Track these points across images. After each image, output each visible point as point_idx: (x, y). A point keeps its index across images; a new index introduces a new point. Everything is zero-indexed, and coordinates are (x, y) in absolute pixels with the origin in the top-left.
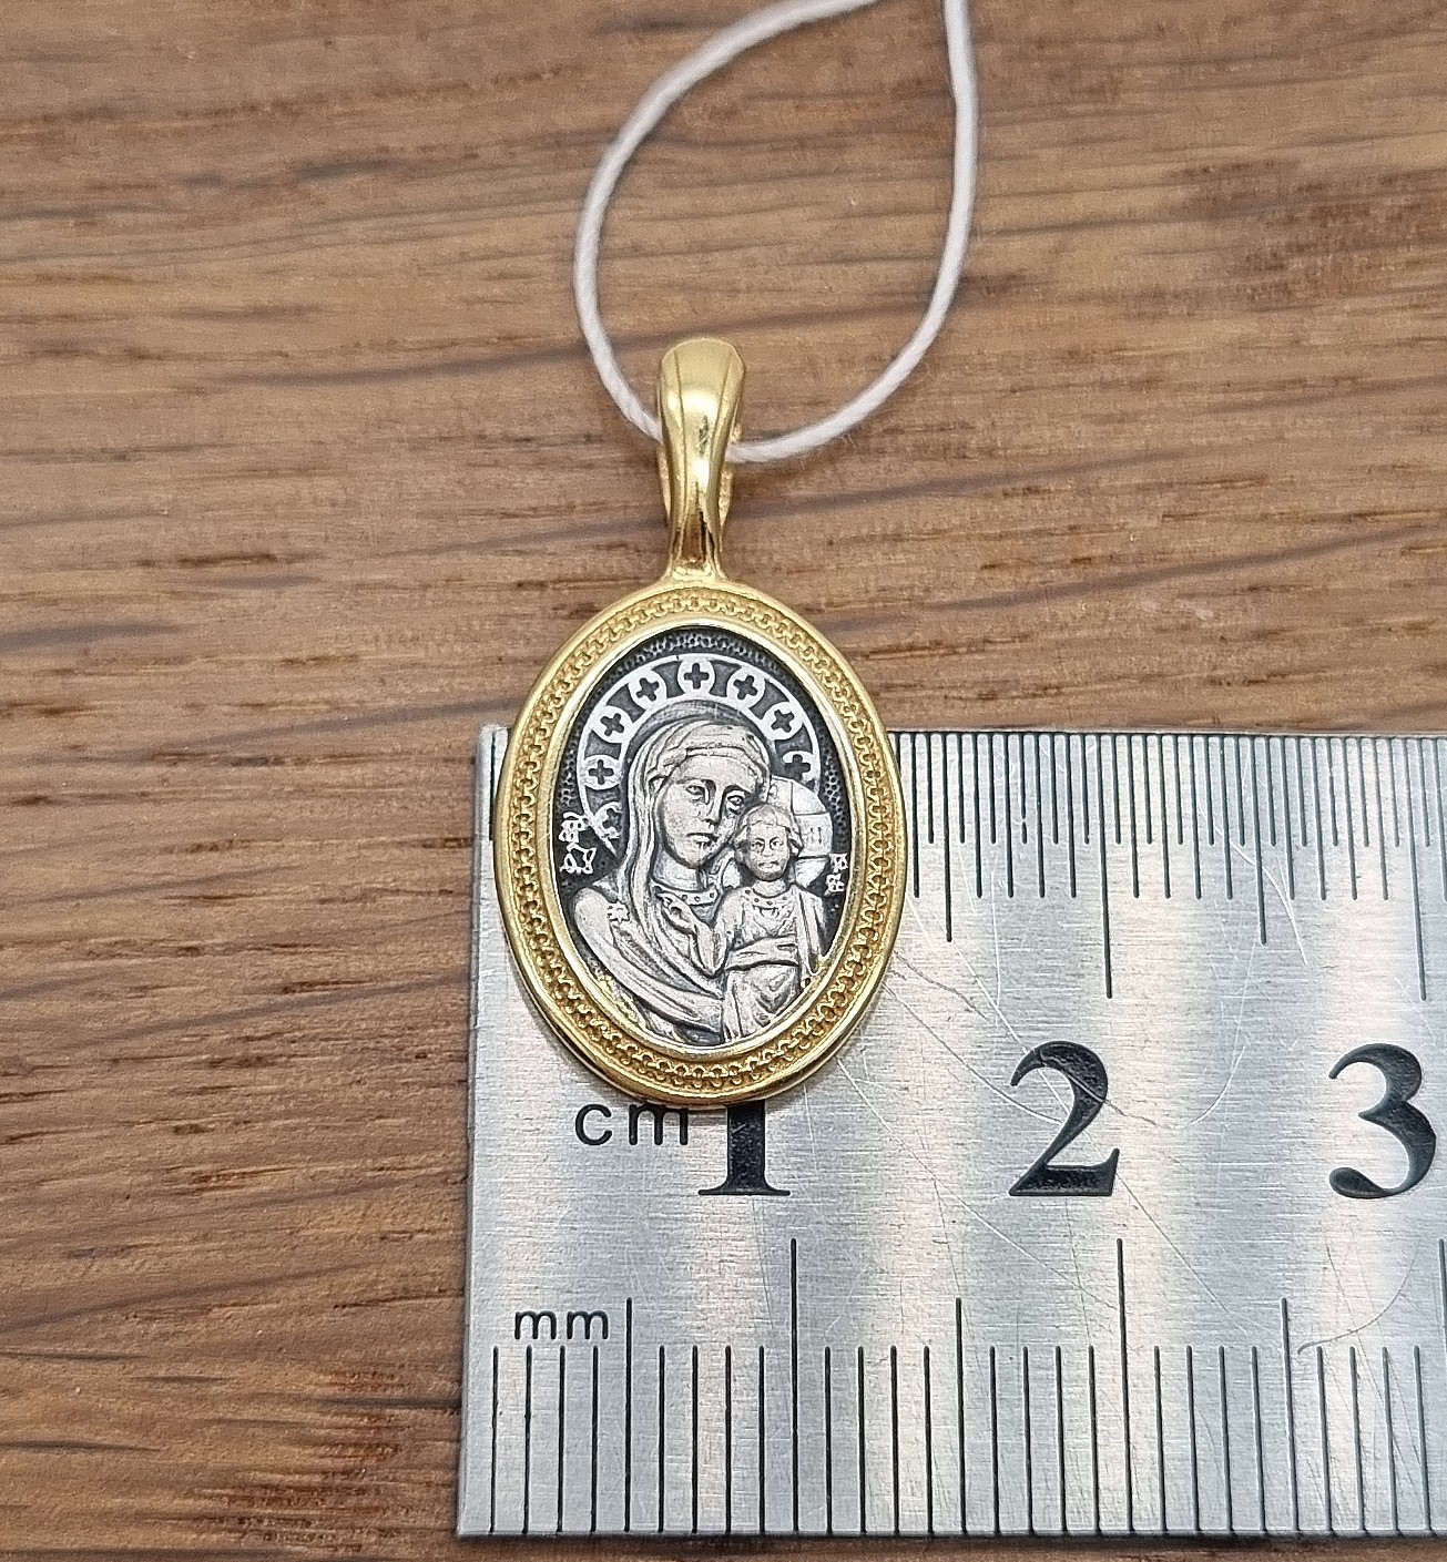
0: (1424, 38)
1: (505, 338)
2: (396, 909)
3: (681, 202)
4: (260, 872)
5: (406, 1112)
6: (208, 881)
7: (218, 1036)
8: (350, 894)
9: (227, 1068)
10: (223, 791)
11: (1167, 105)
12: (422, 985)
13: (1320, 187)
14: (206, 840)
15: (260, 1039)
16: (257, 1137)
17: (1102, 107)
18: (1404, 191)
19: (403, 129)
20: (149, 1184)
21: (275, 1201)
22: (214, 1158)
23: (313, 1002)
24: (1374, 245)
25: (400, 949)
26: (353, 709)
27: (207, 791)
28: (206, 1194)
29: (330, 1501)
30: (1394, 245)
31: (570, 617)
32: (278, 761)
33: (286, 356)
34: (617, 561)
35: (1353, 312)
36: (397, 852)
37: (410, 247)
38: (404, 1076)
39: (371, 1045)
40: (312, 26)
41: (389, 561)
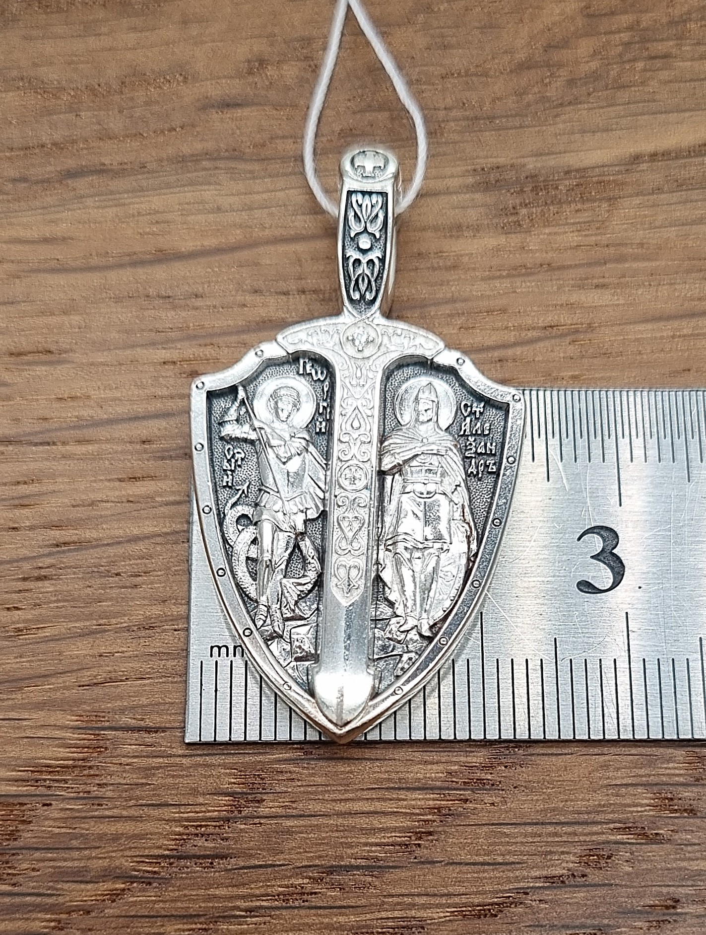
0: (586, 106)
1: (159, 251)
2: (107, 509)
3: (241, 186)
4: (46, 494)
5: (111, 599)
6: (22, 497)
7: (26, 566)
8: (86, 503)
9: (31, 581)
10: (29, 458)
11: (465, 138)
12: (119, 543)
13: (536, 176)
14: (21, 479)
15: (46, 568)
16: (44, 611)
18: (575, 178)
19: (113, 156)
21: (52, 640)
22: (26, 621)
23: (69, 551)
24: (560, 202)
25: (109, 527)
26: (88, 420)
27: (22, 458)
28: (21, 637)
29: (76, 772)
30: (569, 203)
31: (187, 377)
32: (54, 444)
33: (58, 260)
34: (209, 351)
35: (550, 234)
36: (108, 484)
37: (114, 209)
38: (109, 584)
39: (96, 570)
40: (70, 107)
41: (105, 353)
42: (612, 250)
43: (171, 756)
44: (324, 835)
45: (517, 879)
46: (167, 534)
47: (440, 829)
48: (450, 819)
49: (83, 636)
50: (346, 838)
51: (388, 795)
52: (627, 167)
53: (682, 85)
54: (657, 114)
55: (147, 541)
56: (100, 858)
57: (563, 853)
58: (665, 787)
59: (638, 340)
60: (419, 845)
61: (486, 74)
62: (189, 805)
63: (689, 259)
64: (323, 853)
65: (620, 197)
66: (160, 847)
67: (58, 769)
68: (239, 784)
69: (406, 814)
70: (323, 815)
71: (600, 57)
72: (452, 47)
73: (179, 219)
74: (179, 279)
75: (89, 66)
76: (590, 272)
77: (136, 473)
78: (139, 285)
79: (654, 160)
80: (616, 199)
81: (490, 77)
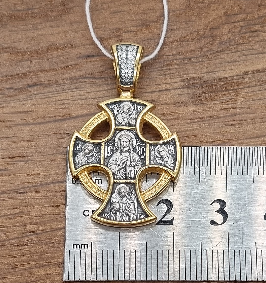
0: (227, 52)
1: (64, 115)
2: (48, 218)
3: (94, 89)
4: (25, 212)
5: (51, 253)
6: (16, 214)
8: (40, 215)
9: (20, 246)
10: (17, 198)
11: (180, 67)
12: (53, 231)
13: (208, 81)
14: (15, 207)
15: (25, 241)
16: (25, 258)
17: (169, 68)
18: (223, 81)
19: (45, 78)
20: (8, 267)
21: (29, 269)
22: (18, 262)
23: (34, 234)
24: (217, 91)
25: (49, 225)
26: (39, 183)
27: (15, 198)
28: (17, 268)
30: (221, 92)
32: (27, 193)
33: (26, 120)
35: (213, 104)
36: (48, 208)
37: (47, 99)
38: (50, 247)
39: (44, 241)
40: (28, 59)
41: (45, 156)
42: (237, 110)
49: (41, 267)
52: (243, 76)
53: (264, 42)
54: (254, 54)
61: (188, 41)
65: (240, 89)
71: (232, 32)
72: (174, 30)
73: (71, 102)
74: (72, 126)
75: (35, 42)
76: (229, 119)
77: (58, 203)
78: (57, 129)
79: (253, 73)
80: (239, 89)
81: (189, 42)
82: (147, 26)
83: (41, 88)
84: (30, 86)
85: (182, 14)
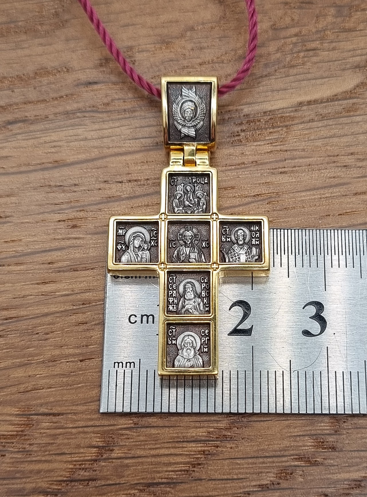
0: (274, 77)
1: (55, 162)
2: (31, 299)
3: (96, 126)
5: (34, 347)
8: (21, 296)
12: (37, 317)
13: (249, 115)
18: (269, 115)
19: (31, 112)
23: (12, 322)
24: (261, 129)
25: (32, 309)
26: (20, 252)
29: (18, 438)
30: (266, 129)
31: (71, 228)
32: (4, 266)
33: (4, 168)
34: (82, 214)
35: (256, 146)
36: (31, 286)
37: (33, 140)
38: (33, 339)
39: (26, 331)
40: (9, 87)
41: (29, 217)
42: (289, 153)
43: (66, 428)
44: (145, 467)
45: (244, 487)
46: (62, 311)
47: (204, 462)
48: (209, 457)
49: (21, 366)
50: (156, 468)
51: (177, 445)
52: (296, 108)
53: (324, 64)
54: (311, 80)
55: (52, 315)
56: (31, 483)
57: (268, 472)
58: (320, 436)
59: (303, 200)
60: (194, 471)
61: (223, 62)
62: (76, 453)
63: (329, 156)
64: (145, 477)
65: (292, 125)
66: (61, 476)
67: (9, 436)
68: (101, 442)
69: (187, 455)
70: (145, 457)
71: (281, 51)
72: (204, 48)
73: (66, 144)
74: (66, 176)
75: (19, 65)
76: (277, 165)
77: (46, 280)
78: (46, 180)
79: (310, 105)
80: (290, 126)
81: (224, 64)
82: (168, 43)
83: (25, 125)
84: (10, 123)
85: (214, 28)
